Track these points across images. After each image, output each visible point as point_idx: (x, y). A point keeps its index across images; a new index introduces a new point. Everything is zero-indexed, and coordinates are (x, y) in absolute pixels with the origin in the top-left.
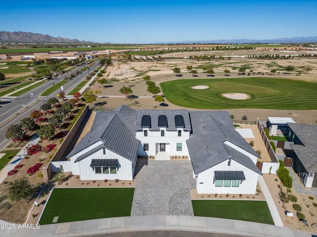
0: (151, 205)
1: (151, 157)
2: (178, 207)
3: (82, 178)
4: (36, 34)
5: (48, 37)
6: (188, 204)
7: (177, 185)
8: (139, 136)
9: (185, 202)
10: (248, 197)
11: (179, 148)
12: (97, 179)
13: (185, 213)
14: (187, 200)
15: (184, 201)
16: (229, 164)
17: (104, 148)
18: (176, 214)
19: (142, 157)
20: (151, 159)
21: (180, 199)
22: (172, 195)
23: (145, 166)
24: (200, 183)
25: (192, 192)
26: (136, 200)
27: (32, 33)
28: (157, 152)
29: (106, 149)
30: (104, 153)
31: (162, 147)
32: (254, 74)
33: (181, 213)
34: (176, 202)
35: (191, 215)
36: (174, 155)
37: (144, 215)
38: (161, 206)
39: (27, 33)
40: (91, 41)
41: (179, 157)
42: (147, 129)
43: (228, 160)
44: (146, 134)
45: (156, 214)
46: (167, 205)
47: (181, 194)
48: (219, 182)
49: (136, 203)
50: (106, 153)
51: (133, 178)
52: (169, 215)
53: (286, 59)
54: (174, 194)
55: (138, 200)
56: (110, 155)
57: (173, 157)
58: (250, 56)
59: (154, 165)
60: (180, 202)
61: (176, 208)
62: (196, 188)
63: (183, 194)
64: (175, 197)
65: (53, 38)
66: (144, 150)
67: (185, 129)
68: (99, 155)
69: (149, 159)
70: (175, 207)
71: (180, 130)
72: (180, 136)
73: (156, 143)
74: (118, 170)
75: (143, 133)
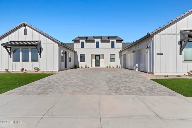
8: (77, 47)
19: (79, 67)
20: (87, 68)
30: (25, 33)
41: (113, 67)
42: (84, 41)
44: (82, 45)
56: (32, 35)
68: (19, 36)
71: (114, 42)
72: (114, 47)
73: (91, 55)
74: (40, 57)
75: (80, 44)
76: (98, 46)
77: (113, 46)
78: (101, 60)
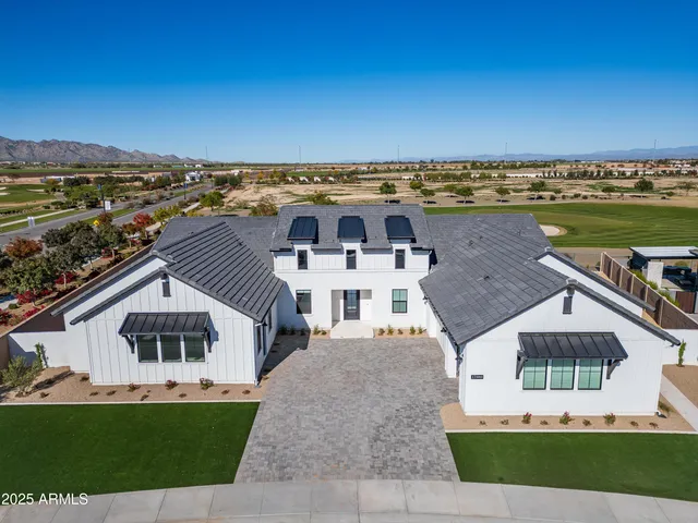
0: (310, 448)
1: (317, 332)
2: (402, 455)
3: (97, 380)
4: (87, 145)
5: (112, 151)
6: (437, 446)
7: (397, 394)
8: (284, 267)
9: (426, 439)
10: (633, 423)
11: (400, 305)
12: (143, 382)
13: (429, 471)
14: (432, 432)
15: (421, 437)
16: (567, 309)
17: (165, 276)
18: (398, 477)
19: (293, 332)
20: (320, 336)
21: (408, 432)
22: (381, 422)
23: (297, 353)
24: (474, 377)
25: (445, 412)
26: (261, 435)
27: (78, 143)
28: (335, 321)
29: (171, 279)
30: (167, 292)
31: (351, 302)
32: (564, 197)
33: (414, 471)
34: (393, 439)
35: (448, 479)
36: (385, 326)
37: (281, 479)
38: (343, 451)
39: (68, 143)
40: (204, 158)
41: (400, 332)
42: (307, 247)
43: (565, 294)
44: (303, 261)
45: (324, 475)
46: (364, 447)
47: (409, 417)
48: (534, 372)
49: (259, 444)
50: (172, 291)
51: (259, 379)
52: (371, 478)
53: (628, 178)
54: (387, 418)
55: (267, 436)
56: (186, 298)
57: (382, 331)
58: (547, 175)
59: (326, 349)
60: (406, 439)
61: (394, 459)
62: (457, 401)
63: (417, 417)
64: (391, 426)
65: (125, 152)
66: (299, 311)
67: (416, 245)
68: (150, 301)
69: (312, 336)
70: (392, 453)
71: (403, 251)
72: (403, 267)
73: (332, 291)
74: (210, 351)
75: (295, 259)
76: (351, 264)
77: (400, 263)
78: (361, 301)
